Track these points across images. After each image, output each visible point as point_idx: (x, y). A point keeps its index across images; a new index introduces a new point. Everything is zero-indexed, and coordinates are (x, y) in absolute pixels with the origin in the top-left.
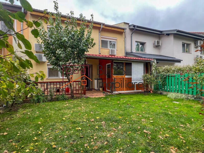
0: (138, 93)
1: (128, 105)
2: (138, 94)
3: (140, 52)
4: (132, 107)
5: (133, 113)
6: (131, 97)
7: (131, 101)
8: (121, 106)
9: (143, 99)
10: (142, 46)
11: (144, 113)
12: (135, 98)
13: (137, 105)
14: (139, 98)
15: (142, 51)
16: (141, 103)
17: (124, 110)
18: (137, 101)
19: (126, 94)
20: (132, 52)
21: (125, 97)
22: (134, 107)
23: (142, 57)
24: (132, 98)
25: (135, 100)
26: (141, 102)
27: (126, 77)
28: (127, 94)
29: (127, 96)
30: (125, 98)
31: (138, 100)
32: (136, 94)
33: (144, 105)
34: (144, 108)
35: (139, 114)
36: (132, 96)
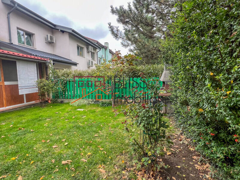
0: (30, 106)
1: (20, 129)
2: (31, 107)
3: (26, 45)
4: (30, 132)
5: (35, 140)
6: (21, 116)
7: (24, 121)
8: (5, 135)
9: (41, 114)
11: (51, 135)
12: (29, 116)
13: (36, 126)
14: (36, 114)
15: (29, 44)
16: (40, 120)
17: (16, 142)
18: (33, 120)
19: (9, 112)
20: (12, 43)
21: (10, 116)
22: (32, 130)
23: (31, 54)
24: (23, 115)
25: (29, 118)
26: (40, 118)
27: (6, 83)
28: (11, 110)
29: (13, 116)
30: (9, 118)
31: (34, 117)
32: (29, 109)
33: (47, 123)
34: (48, 127)
35: (45, 139)
36: (21, 113)
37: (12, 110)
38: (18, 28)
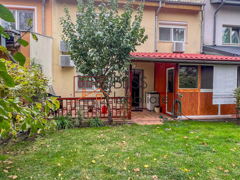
0: (224, 120)
1: (203, 144)
2: (225, 122)
3: (231, 44)
4: (211, 151)
5: (213, 163)
6: (209, 129)
7: (210, 136)
8: (189, 144)
9: (233, 134)
10: (237, 33)
11: (234, 165)
12: (219, 131)
13: (221, 146)
14: (226, 132)
15: (236, 42)
16: (229, 141)
17: (195, 156)
18: (221, 138)
19: (201, 122)
20: (216, 45)
21: (199, 126)
22: (214, 150)
23: (234, 55)
24: (212, 129)
25: (218, 134)
26: (229, 139)
27: (202, 91)
28: (203, 120)
29: (202, 126)
30: (198, 129)
31: (223, 135)
32: (222, 123)
33: (235, 148)
34: (234, 154)
35: (224, 166)
36: (212, 126)
37: (205, 121)
38: (224, 26)
